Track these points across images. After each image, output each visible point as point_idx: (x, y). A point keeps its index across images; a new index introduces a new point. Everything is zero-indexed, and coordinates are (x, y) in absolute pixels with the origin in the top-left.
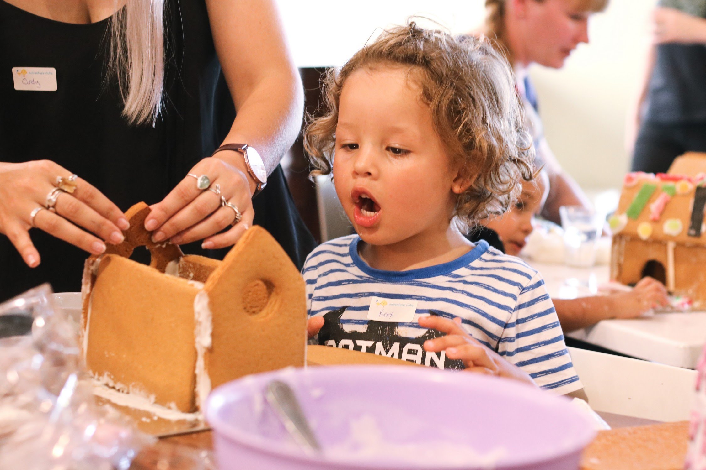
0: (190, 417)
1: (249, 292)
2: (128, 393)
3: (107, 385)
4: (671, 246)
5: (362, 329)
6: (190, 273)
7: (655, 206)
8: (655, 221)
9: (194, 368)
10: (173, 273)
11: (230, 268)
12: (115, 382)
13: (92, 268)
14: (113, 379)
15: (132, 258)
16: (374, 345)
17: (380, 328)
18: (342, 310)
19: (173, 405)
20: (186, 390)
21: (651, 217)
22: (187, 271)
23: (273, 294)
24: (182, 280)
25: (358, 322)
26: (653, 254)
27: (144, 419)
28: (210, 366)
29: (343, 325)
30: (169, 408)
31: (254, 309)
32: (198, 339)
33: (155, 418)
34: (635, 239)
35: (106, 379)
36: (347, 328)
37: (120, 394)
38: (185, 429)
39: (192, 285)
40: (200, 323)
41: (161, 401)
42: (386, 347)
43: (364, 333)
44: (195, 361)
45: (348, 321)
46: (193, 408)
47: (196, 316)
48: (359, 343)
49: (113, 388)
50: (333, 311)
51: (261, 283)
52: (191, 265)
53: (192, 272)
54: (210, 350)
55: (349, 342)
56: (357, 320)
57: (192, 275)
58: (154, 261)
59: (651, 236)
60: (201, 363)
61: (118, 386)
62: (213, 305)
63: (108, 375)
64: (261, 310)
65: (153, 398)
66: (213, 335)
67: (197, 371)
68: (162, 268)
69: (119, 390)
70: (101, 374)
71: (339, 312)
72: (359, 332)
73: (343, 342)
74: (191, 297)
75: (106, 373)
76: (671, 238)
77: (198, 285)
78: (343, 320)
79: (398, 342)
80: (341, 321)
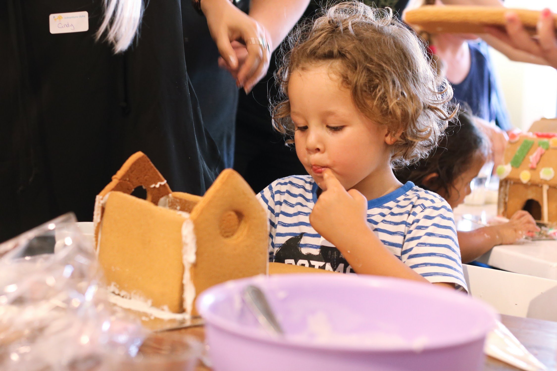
0: (179, 317)
1: (224, 220)
2: (130, 298)
3: (114, 293)
4: (545, 188)
5: (316, 252)
6: (177, 206)
7: (533, 158)
8: (533, 169)
9: (182, 278)
10: (164, 206)
11: (210, 202)
12: (120, 290)
13: (102, 202)
14: (119, 288)
15: (133, 194)
16: (325, 265)
17: (330, 252)
18: (301, 236)
19: (166, 308)
20: (176, 296)
21: (530, 165)
22: (175, 205)
23: (243, 222)
24: (172, 211)
25: (312, 246)
26: (531, 195)
27: (144, 318)
28: (195, 277)
29: (302, 249)
30: (163, 310)
31: (227, 234)
32: (185, 257)
33: (152, 318)
34: (518, 182)
35: (112, 288)
36: (305, 251)
37: (124, 300)
38: (175, 325)
39: (180, 215)
40: (186, 244)
41: (156, 305)
42: (334, 267)
43: (317, 255)
44: (183, 273)
45: (305, 245)
46: (181, 310)
47: (184, 239)
48: (313, 263)
49: (119, 295)
50: (294, 237)
51: (233, 213)
52: (178, 200)
53: (179, 205)
54: (195, 265)
55: (305, 262)
56: (311, 245)
57: (178, 208)
58: (149, 197)
59: (530, 181)
60: (187, 275)
61: (123, 293)
62: (197, 230)
63: (115, 285)
64: (233, 235)
65: (150, 302)
66: (197, 254)
67: (185, 282)
68: (155, 202)
69: (123, 297)
70: (109, 284)
71: (299, 237)
72: (313, 255)
73: (301, 262)
74: (179, 225)
75: (113, 284)
76: (546, 182)
77: (185, 215)
78: (302, 244)
79: (343, 263)
80: (300, 246)
